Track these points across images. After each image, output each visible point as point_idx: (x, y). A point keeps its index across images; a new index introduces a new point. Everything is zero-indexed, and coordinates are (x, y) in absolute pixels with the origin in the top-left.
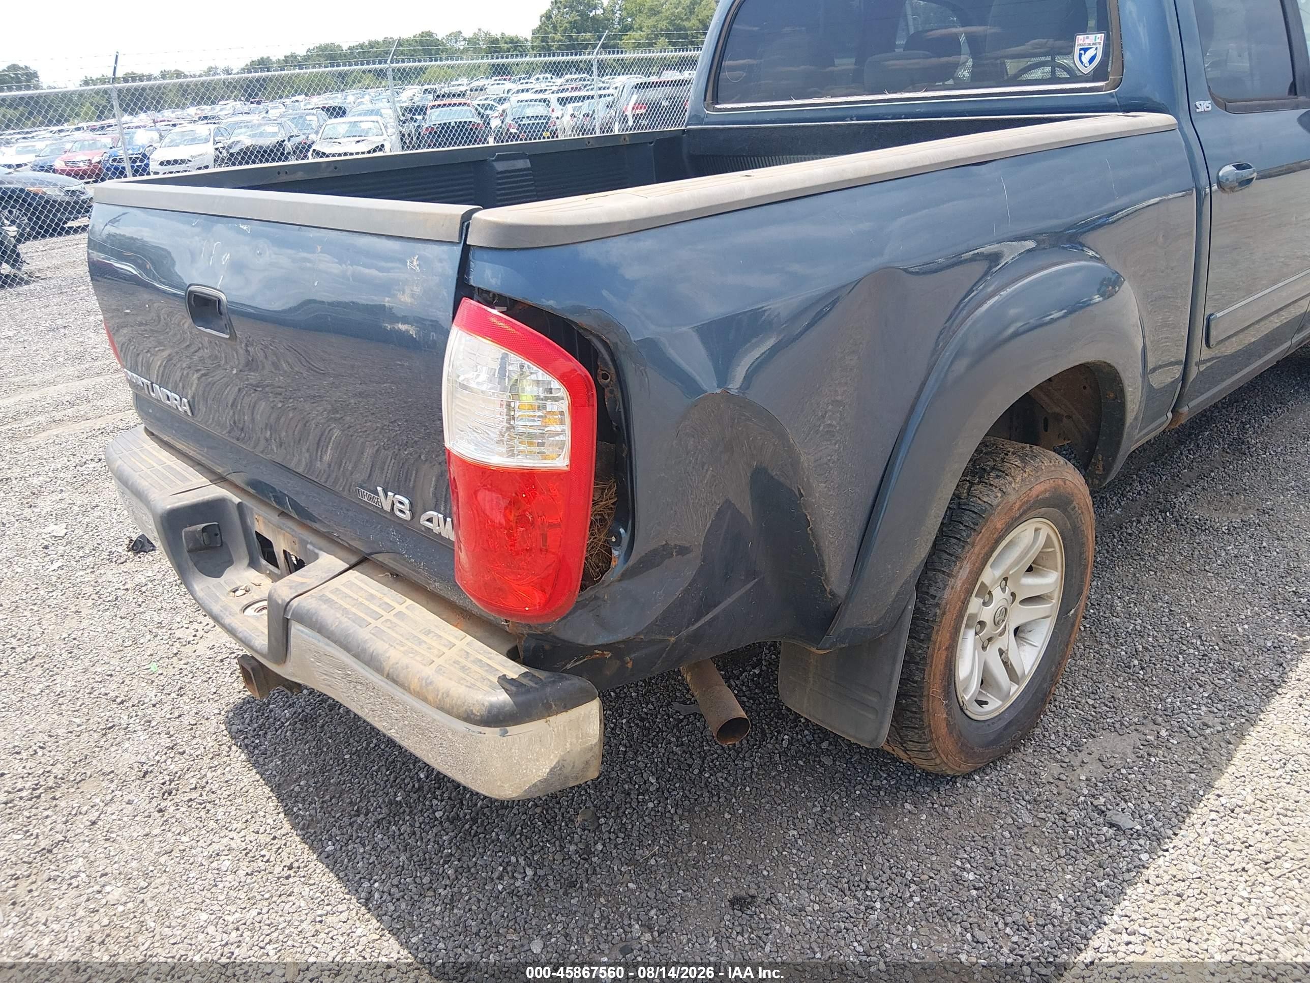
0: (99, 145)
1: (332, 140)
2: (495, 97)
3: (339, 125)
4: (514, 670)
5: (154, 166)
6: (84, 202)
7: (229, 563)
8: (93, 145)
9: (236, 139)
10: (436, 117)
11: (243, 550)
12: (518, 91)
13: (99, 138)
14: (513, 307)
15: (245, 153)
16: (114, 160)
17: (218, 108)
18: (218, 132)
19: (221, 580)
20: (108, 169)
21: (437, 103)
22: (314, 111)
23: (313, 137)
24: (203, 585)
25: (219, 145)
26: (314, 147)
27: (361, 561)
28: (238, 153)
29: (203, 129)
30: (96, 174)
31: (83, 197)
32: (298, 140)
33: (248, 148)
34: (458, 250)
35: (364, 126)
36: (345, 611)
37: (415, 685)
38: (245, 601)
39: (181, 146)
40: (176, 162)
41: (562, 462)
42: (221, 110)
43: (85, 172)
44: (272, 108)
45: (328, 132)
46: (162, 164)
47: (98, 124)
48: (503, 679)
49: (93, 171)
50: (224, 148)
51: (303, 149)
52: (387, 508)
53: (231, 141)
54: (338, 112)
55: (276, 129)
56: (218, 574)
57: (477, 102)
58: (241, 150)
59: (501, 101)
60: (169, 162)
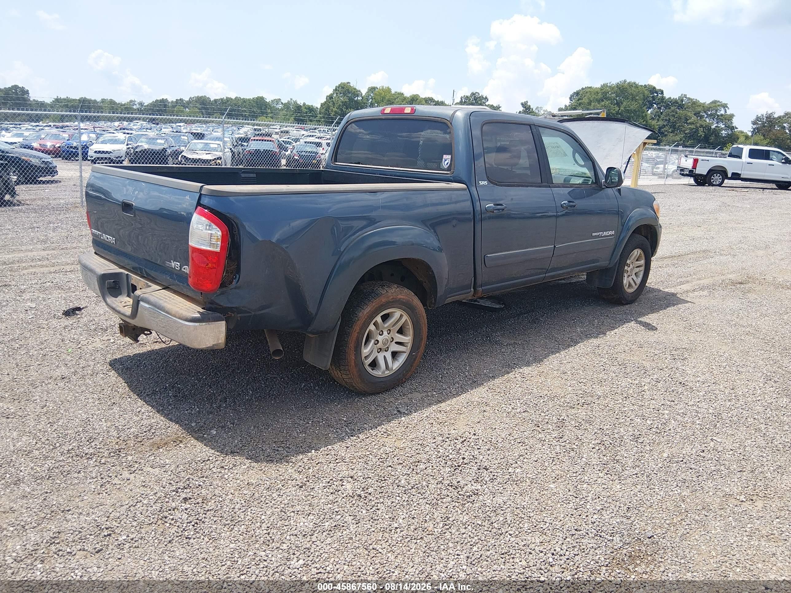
0: (61, 137)
1: (193, 151)
2: (293, 137)
3: (199, 143)
4: (202, 310)
5: (91, 153)
6: (51, 168)
7: (120, 294)
8: (56, 137)
9: (140, 144)
10: (253, 146)
11: (126, 291)
12: (308, 136)
13: (61, 133)
14: (211, 210)
15: (144, 152)
16: (68, 147)
17: (132, 124)
18: (130, 139)
19: (117, 299)
20: (64, 152)
21: (256, 138)
22: (187, 134)
23: (183, 148)
24: (110, 300)
25: (130, 146)
26: (182, 154)
27: (166, 288)
28: (140, 152)
29: (121, 136)
30: (57, 153)
31: (50, 166)
32: (175, 149)
33: (145, 150)
34: (199, 194)
35: (212, 146)
36: (157, 298)
37: (173, 313)
38: (125, 305)
39: (108, 144)
40: (103, 152)
41: (218, 250)
42: (134, 125)
43: (51, 151)
44: (165, 128)
45: (192, 147)
46: (96, 152)
47: (61, 124)
48: (199, 312)
49: (55, 151)
50: (132, 148)
51: (176, 154)
52: (173, 267)
53: (137, 145)
54: (200, 136)
55: (163, 142)
56: (116, 297)
57: (282, 139)
58: (142, 150)
59: (297, 140)
60: (99, 152)
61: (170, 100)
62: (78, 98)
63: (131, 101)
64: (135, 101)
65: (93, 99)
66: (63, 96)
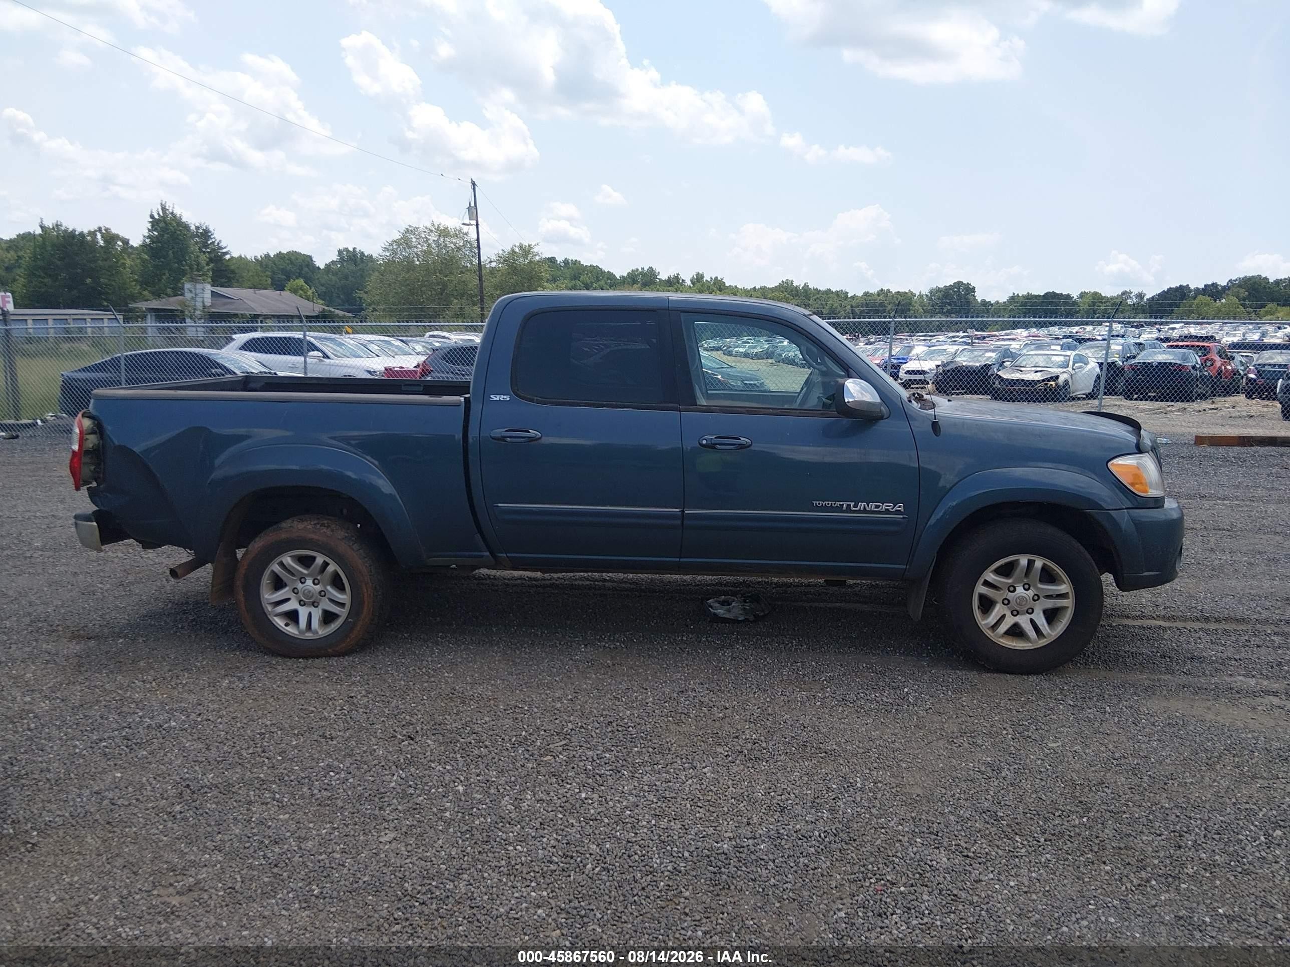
35: (1055, 359)
45: (1022, 360)
50: (942, 366)
61: (1192, 287)
62: (1042, 294)
63: (1124, 293)
64: (1131, 293)
65: (1065, 293)
66: (1022, 292)
